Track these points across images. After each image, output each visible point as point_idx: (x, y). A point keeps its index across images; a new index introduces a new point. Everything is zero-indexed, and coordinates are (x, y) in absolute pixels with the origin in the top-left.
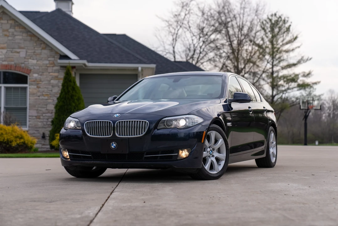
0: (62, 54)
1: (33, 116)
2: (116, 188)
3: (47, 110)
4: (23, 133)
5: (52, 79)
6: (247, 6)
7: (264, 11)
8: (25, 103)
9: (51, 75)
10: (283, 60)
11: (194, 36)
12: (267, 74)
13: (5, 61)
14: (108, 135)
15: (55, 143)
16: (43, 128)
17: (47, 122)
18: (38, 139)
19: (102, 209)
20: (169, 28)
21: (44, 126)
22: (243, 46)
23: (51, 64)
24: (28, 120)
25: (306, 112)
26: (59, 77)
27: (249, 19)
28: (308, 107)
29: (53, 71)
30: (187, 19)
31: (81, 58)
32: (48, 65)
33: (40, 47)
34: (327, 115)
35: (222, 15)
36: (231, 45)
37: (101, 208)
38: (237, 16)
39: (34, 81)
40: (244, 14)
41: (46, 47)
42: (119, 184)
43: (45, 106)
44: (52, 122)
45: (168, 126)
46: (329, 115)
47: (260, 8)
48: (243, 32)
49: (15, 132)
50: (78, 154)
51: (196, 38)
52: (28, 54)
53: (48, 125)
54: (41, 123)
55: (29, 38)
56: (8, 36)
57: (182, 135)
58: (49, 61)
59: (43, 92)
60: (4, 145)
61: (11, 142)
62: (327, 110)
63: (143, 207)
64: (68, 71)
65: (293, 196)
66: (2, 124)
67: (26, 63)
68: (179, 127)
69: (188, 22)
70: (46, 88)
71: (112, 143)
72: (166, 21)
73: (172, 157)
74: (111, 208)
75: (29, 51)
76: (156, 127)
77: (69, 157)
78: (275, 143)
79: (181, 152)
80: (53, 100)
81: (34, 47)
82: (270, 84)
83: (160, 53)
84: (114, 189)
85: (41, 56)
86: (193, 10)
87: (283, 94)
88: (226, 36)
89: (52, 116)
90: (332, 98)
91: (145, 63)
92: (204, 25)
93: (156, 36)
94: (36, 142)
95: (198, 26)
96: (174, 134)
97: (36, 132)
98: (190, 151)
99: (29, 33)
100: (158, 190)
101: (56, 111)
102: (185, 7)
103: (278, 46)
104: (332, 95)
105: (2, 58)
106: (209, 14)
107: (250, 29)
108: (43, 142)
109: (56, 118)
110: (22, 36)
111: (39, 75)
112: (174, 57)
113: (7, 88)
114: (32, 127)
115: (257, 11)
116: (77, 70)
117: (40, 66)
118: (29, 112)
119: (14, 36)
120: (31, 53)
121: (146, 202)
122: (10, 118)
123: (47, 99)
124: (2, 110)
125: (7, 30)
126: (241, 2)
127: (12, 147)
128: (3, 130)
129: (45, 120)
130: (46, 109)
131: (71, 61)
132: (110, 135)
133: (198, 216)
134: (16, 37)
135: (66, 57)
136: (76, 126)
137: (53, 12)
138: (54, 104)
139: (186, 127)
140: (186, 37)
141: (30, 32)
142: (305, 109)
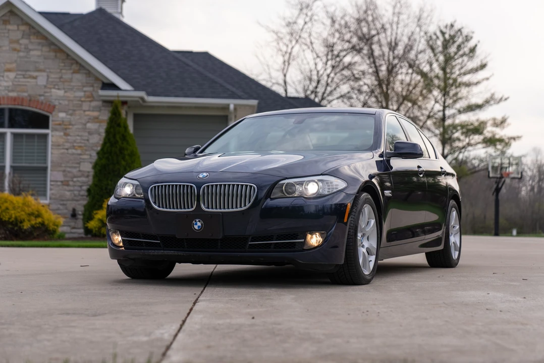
0: (105, 81)
1: (57, 181)
2: (200, 295)
3: (80, 171)
4: (41, 208)
5: (88, 122)
6: (404, 10)
7: (431, 20)
8: (45, 159)
9: (88, 115)
10: (461, 98)
11: (318, 57)
12: (434, 120)
13: (12, 91)
14: (188, 208)
15: (92, 224)
16: (73, 200)
17: (79, 191)
18: (65, 218)
19: (184, 328)
20: (278, 44)
21: (75, 198)
22: (397, 74)
23: (88, 97)
24: (49, 187)
25: (498, 183)
26: (101, 118)
27: (407, 32)
28: (501, 174)
29: (91, 109)
30: (308, 31)
31: (136, 88)
32: (83, 99)
33: (70, 69)
34: (529, 188)
35: (363, 24)
36: (377, 72)
37: (181, 326)
38: (388, 26)
39: (60, 124)
40: (398, 23)
41: (79, 70)
42: (204, 289)
43: (78, 165)
44: (89, 191)
45: (288, 194)
46: (532, 188)
47: (425, 15)
48: (396, 52)
49: (28, 206)
50: (138, 238)
51: (321, 60)
52: (50, 80)
53: (82, 196)
54: (70, 192)
55: (52, 54)
56: (19, 51)
57: (312, 209)
58: (85, 92)
59: (75, 141)
60: (10, 226)
61: (21, 222)
62: (529, 181)
63: (252, 325)
64: (115, 108)
65: (501, 311)
66: (7, 193)
67: (46, 94)
68: (306, 195)
69: (310, 35)
70: (78, 136)
71: (196, 221)
72: (273, 32)
73: (295, 245)
74: (197, 327)
75: (53, 76)
76: (268, 195)
77: (123, 244)
78: (458, 227)
79: (309, 236)
80: (91, 156)
81: (61, 70)
82: (439, 136)
83: (263, 83)
84: (199, 297)
85: (72, 84)
86: (317, 15)
87: (460, 152)
88: (369, 58)
89: (89, 181)
90: (537, 161)
91: (240, 98)
92: (335, 40)
93: (257, 56)
94: (62, 223)
95: (325, 40)
96: (298, 207)
97: (61, 207)
98: (325, 235)
99: (53, 47)
100: (271, 299)
101: (96, 173)
102: (305, 11)
103: (454, 76)
104: (537, 157)
105: (8, 87)
106: (343, 22)
107: (409, 48)
108: (72, 224)
109: (95, 185)
110: (42, 51)
111: (67, 115)
112: (286, 91)
113: (15, 136)
114: (55, 199)
115: (419, 20)
116: (129, 107)
117: (69, 100)
118: (51, 174)
119: (28, 50)
120: (56, 78)
121: (255, 317)
122: (20, 183)
123: (80, 154)
124: (8, 170)
125: (17, 42)
126: (393, 3)
127: (23, 230)
128: (9, 202)
129: (76, 188)
130: (78, 169)
131: (121, 93)
132: (192, 207)
133: (348, 342)
134: (32, 53)
135: (112, 86)
136: (134, 192)
137: (91, 14)
138: (91, 163)
139: (318, 196)
140: (306, 58)
141: (53, 44)
142: (497, 178)
